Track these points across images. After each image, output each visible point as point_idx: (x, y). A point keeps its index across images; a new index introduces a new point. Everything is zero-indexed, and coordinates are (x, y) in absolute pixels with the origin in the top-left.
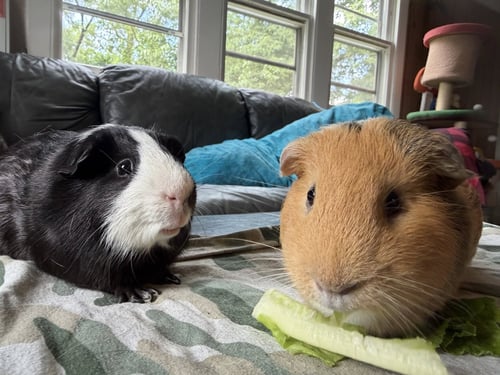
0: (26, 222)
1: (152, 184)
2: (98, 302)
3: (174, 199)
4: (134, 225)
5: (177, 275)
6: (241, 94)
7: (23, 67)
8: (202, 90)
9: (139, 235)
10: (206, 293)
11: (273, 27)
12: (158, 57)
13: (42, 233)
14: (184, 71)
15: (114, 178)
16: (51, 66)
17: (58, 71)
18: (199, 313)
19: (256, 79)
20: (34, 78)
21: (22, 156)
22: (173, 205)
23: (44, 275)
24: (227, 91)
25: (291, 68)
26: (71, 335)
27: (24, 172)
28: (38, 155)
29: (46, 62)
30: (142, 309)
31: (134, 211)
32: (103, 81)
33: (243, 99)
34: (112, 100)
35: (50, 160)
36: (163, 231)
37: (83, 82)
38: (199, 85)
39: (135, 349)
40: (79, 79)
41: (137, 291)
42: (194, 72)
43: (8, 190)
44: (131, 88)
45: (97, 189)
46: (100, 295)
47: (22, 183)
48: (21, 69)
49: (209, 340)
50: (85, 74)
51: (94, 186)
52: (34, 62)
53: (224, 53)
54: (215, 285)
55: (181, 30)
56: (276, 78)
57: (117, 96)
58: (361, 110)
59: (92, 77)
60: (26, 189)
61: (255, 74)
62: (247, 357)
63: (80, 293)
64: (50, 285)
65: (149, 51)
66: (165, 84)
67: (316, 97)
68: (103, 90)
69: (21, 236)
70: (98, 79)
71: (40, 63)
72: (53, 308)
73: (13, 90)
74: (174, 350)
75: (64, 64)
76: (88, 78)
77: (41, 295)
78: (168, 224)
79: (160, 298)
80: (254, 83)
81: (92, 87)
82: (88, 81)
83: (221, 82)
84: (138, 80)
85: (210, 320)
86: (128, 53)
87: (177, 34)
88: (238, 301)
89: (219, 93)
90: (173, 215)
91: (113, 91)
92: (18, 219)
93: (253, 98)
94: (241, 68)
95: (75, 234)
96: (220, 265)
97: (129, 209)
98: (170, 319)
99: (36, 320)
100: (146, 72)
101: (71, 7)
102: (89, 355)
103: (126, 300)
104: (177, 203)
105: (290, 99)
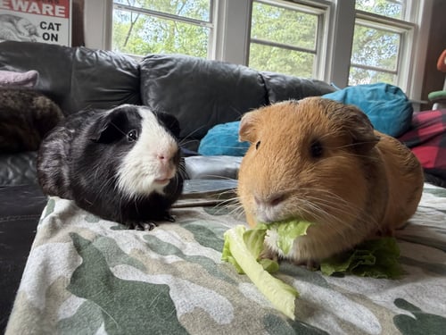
0: (70, 173)
1: (148, 147)
2: (113, 228)
3: (163, 158)
4: (137, 175)
5: (174, 216)
6: (262, 77)
7: (81, 58)
8: (226, 74)
9: (140, 183)
10: (188, 228)
11: (299, 14)
12: (196, 45)
13: (79, 180)
14: (213, 58)
15: (125, 143)
16: (103, 57)
17: (108, 60)
18: (179, 238)
19: (283, 63)
20: (88, 67)
21: (68, 127)
22: (162, 162)
23: (81, 210)
24: (249, 75)
25: (312, 52)
26: (90, 243)
27: (69, 139)
28: (79, 126)
29: (98, 53)
30: (141, 234)
31: (136, 166)
32: (143, 68)
33: (263, 82)
34: (150, 84)
35: (86, 130)
36: (156, 181)
37: (127, 69)
38: (224, 71)
39: (128, 253)
40: (124, 67)
41: (141, 223)
42: (221, 59)
43: (59, 151)
44: (166, 74)
45: (114, 151)
46: (116, 224)
47: (68, 146)
48: (79, 59)
49: (179, 253)
50: (129, 63)
51: (112, 148)
52: (89, 54)
53: (249, 41)
54: (198, 223)
55: (211, 22)
56: (303, 60)
57: (154, 81)
58: (373, 90)
59: (135, 65)
60: (70, 150)
61: (283, 57)
62: (200, 263)
63: (102, 222)
64: (84, 216)
65: (188, 40)
66: (194, 70)
67: (334, 79)
68: (143, 76)
69: (67, 183)
70: (139, 67)
71: (94, 55)
72: (83, 228)
73: (73, 77)
74: (154, 255)
75: (113, 55)
76: (131, 65)
77: (77, 220)
78: (159, 176)
79: (156, 228)
80: (281, 66)
81: (134, 74)
82: (131, 69)
83: (245, 67)
84: (172, 67)
85: (185, 243)
86: (170, 42)
87: (208, 25)
88: (211, 233)
89: (241, 76)
90: (162, 169)
91: (151, 76)
92: (65, 171)
93: (273, 81)
94: (270, 53)
95: (98, 181)
96: (207, 212)
97: (133, 164)
98: (158, 241)
99: (70, 234)
100: (178, 60)
101: (120, 7)
102: (98, 253)
103: (132, 228)
104: (165, 160)
105: (308, 81)
